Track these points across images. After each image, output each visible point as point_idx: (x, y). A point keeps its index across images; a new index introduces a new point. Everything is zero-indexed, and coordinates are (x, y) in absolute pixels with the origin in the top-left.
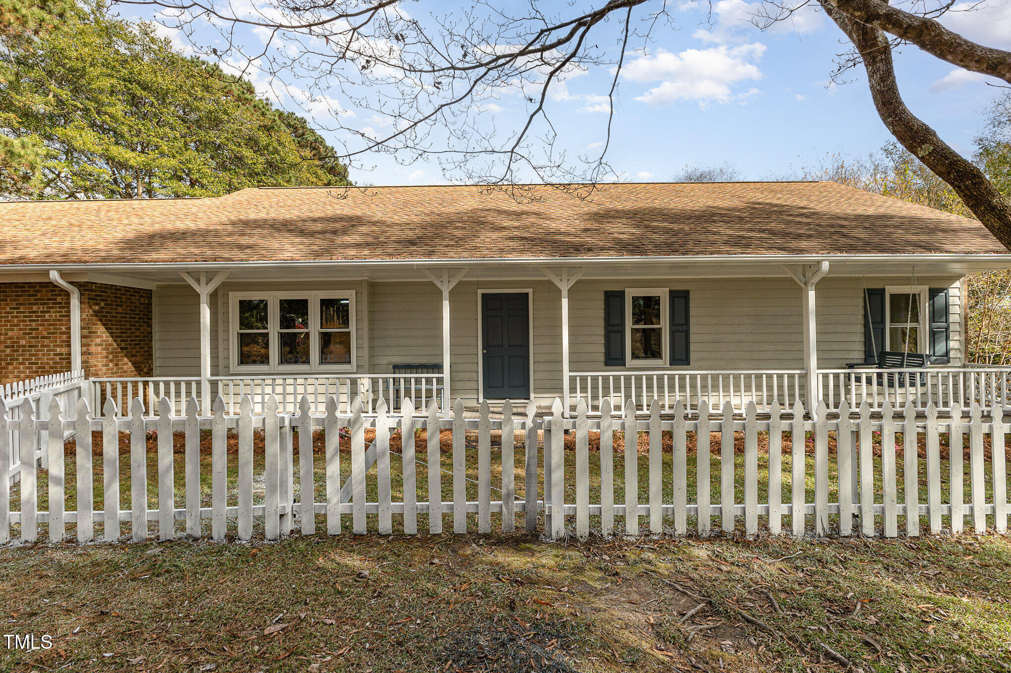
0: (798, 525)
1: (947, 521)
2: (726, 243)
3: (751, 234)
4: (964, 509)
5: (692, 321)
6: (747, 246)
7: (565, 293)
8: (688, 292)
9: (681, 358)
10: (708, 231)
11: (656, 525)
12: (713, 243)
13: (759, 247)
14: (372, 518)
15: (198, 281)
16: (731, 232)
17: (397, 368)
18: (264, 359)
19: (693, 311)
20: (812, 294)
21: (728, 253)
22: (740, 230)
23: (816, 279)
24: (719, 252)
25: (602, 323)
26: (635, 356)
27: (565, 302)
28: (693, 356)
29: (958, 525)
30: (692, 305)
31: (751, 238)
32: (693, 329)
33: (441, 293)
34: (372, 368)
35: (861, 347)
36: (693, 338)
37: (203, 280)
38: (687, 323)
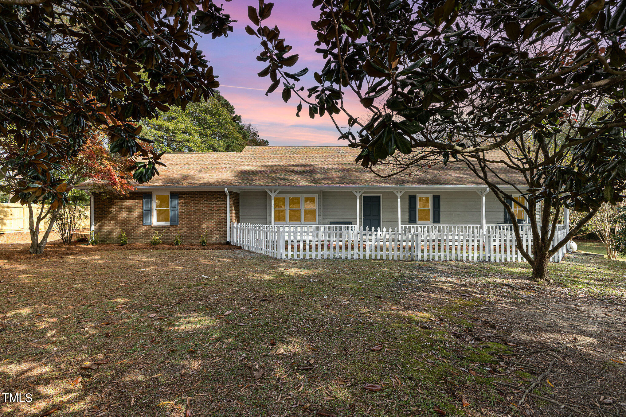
0: (476, 259)
1: (511, 258)
2: (454, 180)
3: (463, 176)
4: (516, 256)
5: (441, 207)
6: (462, 181)
7: (399, 197)
8: (439, 196)
9: (437, 220)
10: (448, 174)
11: (442, 258)
12: (450, 180)
13: (466, 182)
14: (376, 256)
15: (271, 192)
16: (456, 175)
17: (331, 223)
18: (284, 220)
19: (441, 203)
20: (484, 198)
21: (456, 184)
22: (458, 174)
23: (485, 193)
24: (452, 184)
25: (408, 207)
26: (420, 219)
27: (399, 200)
28: (441, 220)
29: (514, 260)
30: (441, 201)
31: (463, 178)
32: (441, 210)
33: (356, 197)
34: (324, 223)
35: (503, 217)
36: (441, 213)
37: (273, 192)
38: (439, 207)
